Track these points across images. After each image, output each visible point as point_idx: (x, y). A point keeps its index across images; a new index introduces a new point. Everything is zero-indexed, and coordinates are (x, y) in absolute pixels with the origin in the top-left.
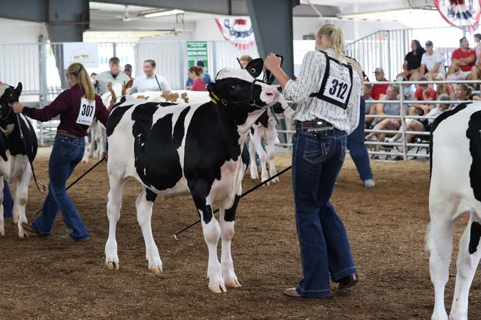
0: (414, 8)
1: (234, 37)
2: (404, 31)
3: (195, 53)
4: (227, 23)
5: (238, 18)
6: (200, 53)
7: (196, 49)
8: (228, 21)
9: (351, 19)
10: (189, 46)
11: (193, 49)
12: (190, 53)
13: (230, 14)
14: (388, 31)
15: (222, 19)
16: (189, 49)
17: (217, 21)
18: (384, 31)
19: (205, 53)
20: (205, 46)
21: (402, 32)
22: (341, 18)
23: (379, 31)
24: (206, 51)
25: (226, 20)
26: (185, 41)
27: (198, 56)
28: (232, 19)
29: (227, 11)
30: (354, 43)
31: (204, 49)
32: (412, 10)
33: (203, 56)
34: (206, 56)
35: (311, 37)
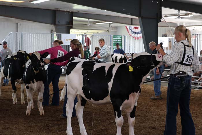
1: (133, 34)
3: (117, 41)
4: (130, 28)
5: (135, 26)
6: (119, 40)
7: (117, 39)
8: (131, 27)
10: (114, 37)
11: (116, 38)
12: (114, 40)
13: (132, 24)
15: (128, 26)
16: (114, 38)
17: (126, 27)
18: (196, 34)
19: (120, 41)
20: (121, 37)
23: (194, 34)
24: (121, 40)
25: (130, 27)
26: (113, 35)
27: (118, 41)
28: (133, 27)
29: (130, 23)
31: (121, 39)
33: (120, 42)
34: (121, 42)
35: (165, 35)
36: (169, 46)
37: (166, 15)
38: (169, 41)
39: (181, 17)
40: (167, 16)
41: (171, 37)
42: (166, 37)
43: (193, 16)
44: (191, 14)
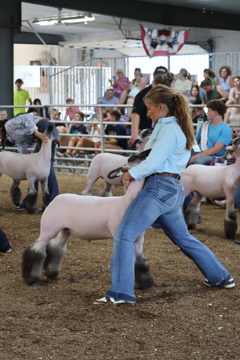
0: (127, 38)
2: (115, 59)
9: (72, 47)
14: (101, 59)
18: (97, 58)
21: (113, 60)
22: (63, 46)
30: (70, 68)
32: (126, 40)
35: (38, 63)
36: (43, 85)
37: (36, 19)
38: (43, 75)
39: (63, 22)
40: (38, 21)
41: (48, 67)
42: (38, 65)
43: (93, 19)
44: (90, 16)
